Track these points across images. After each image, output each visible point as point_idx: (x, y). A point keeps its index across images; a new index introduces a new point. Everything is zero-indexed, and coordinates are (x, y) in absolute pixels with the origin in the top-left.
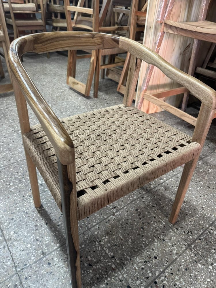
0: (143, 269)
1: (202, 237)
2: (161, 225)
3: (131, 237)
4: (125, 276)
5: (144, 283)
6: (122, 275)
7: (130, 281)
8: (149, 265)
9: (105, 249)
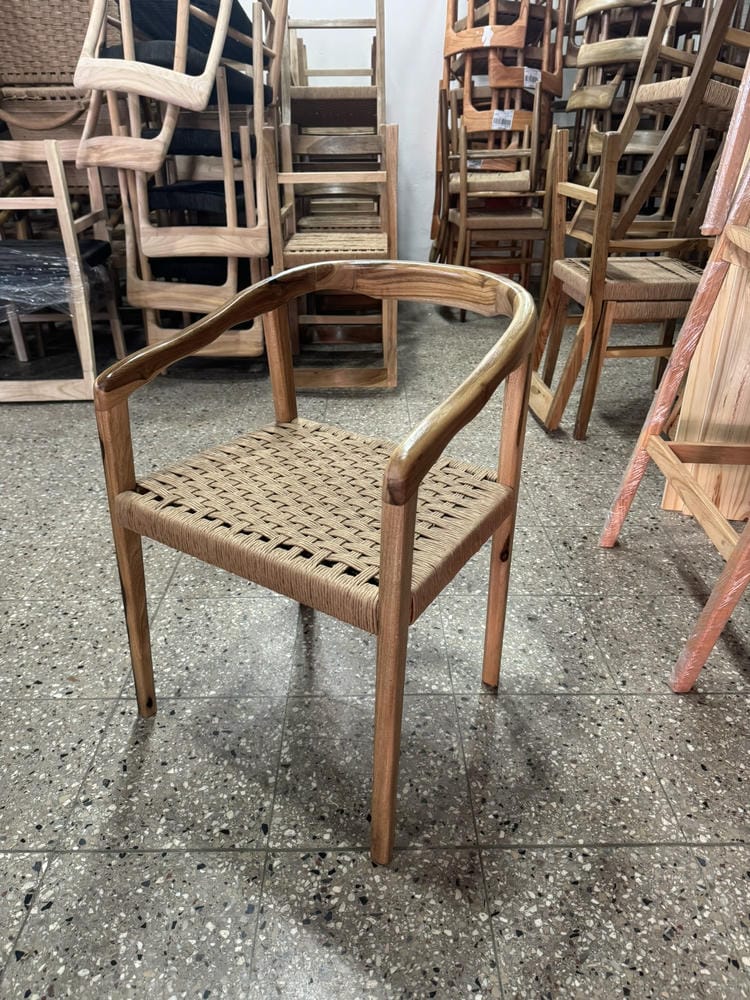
0: (323, 818)
1: (534, 854)
2: (449, 772)
3: (357, 753)
4: (276, 807)
5: (300, 842)
6: (274, 803)
7: (278, 820)
8: (342, 821)
9: (285, 744)
